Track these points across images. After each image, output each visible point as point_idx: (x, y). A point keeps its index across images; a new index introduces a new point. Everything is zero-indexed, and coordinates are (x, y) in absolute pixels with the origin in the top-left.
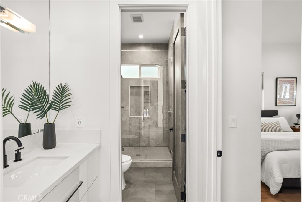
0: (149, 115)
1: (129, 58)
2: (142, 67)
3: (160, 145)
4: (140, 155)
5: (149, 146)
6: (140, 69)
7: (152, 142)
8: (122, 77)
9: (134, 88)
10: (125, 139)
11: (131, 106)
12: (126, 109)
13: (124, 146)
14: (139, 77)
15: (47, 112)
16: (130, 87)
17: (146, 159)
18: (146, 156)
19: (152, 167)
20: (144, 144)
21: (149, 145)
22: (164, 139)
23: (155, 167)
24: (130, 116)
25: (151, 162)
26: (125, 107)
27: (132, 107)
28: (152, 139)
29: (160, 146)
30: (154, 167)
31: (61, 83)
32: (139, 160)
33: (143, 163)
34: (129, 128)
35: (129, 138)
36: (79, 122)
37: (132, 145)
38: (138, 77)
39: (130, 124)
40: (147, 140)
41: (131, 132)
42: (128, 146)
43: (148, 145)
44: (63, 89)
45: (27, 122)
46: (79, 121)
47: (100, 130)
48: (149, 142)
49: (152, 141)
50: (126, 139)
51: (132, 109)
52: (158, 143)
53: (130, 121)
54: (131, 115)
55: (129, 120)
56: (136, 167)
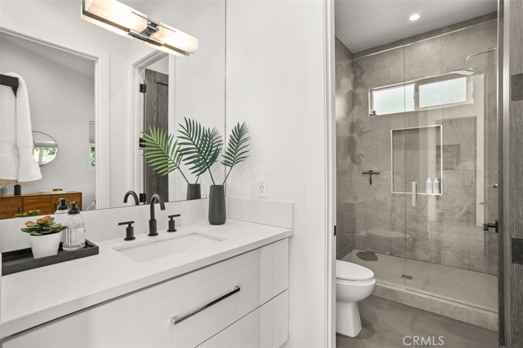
0: (440, 193)
1: (389, 72)
2: (421, 87)
3: (472, 267)
4: (410, 278)
5: (440, 264)
6: (417, 90)
7: (448, 255)
8: (376, 113)
9: (404, 132)
10: (380, 237)
11: (395, 172)
12: (385, 177)
13: (378, 251)
14: (415, 108)
15: (211, 165)
16: (393, 131)
17: (423, 289)
18: (427, 282)
19: (438, 313)
20: (427, 257)
21: (440, 262)
22: (485, 255)
23: (447, 315)
24: (393, 191)
25: (435, 299)
26: (381, 173)
27: (397, 173)
28: (448, 247)
29: (472, 270)
30: (443, 314)
31: (238, 123)
32: (403, 287)
33: (413, 297)
34: (391, 217)
35: (389, 236)
36: (261, 187)
37: (397, 254)
38: (411, 108)
39: (393, 209)
40: (433, 248)
41: (394, 224)
42: (387, 253)
43: (438, 261)
44: (240, 131)
45: (197, 183)
46: (260, 185)
47: (293, 204)
48: (439, 253)
49: (448, 252)
50: (384, 237)
51: (397, 177)
52: (466, 261)
53: (393, 203)
54: (395, 190)
55: (390, 200)
56: (396, 301)
